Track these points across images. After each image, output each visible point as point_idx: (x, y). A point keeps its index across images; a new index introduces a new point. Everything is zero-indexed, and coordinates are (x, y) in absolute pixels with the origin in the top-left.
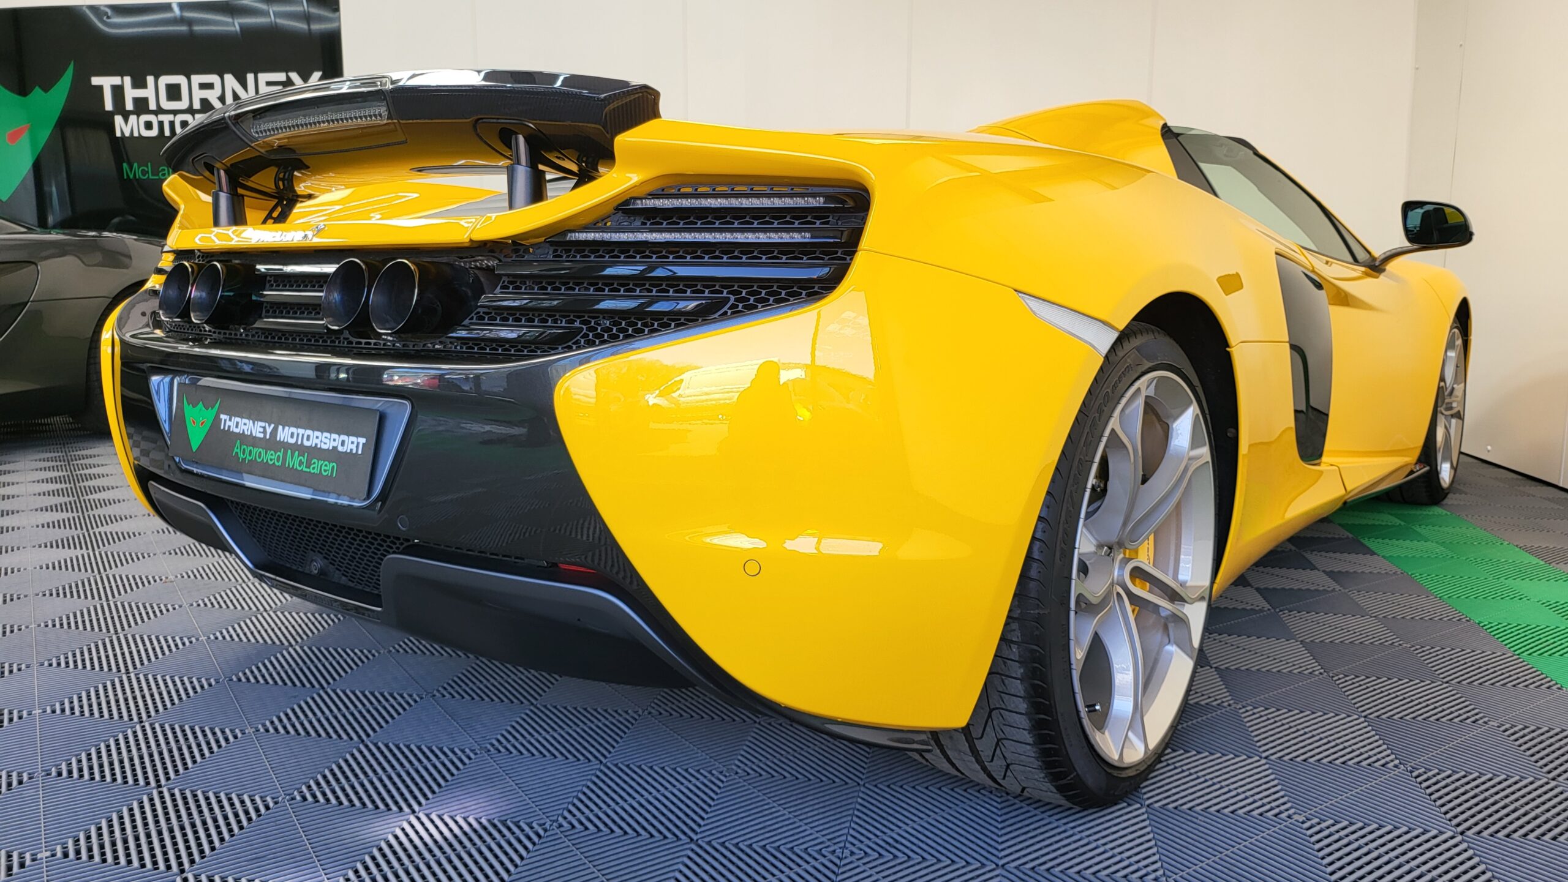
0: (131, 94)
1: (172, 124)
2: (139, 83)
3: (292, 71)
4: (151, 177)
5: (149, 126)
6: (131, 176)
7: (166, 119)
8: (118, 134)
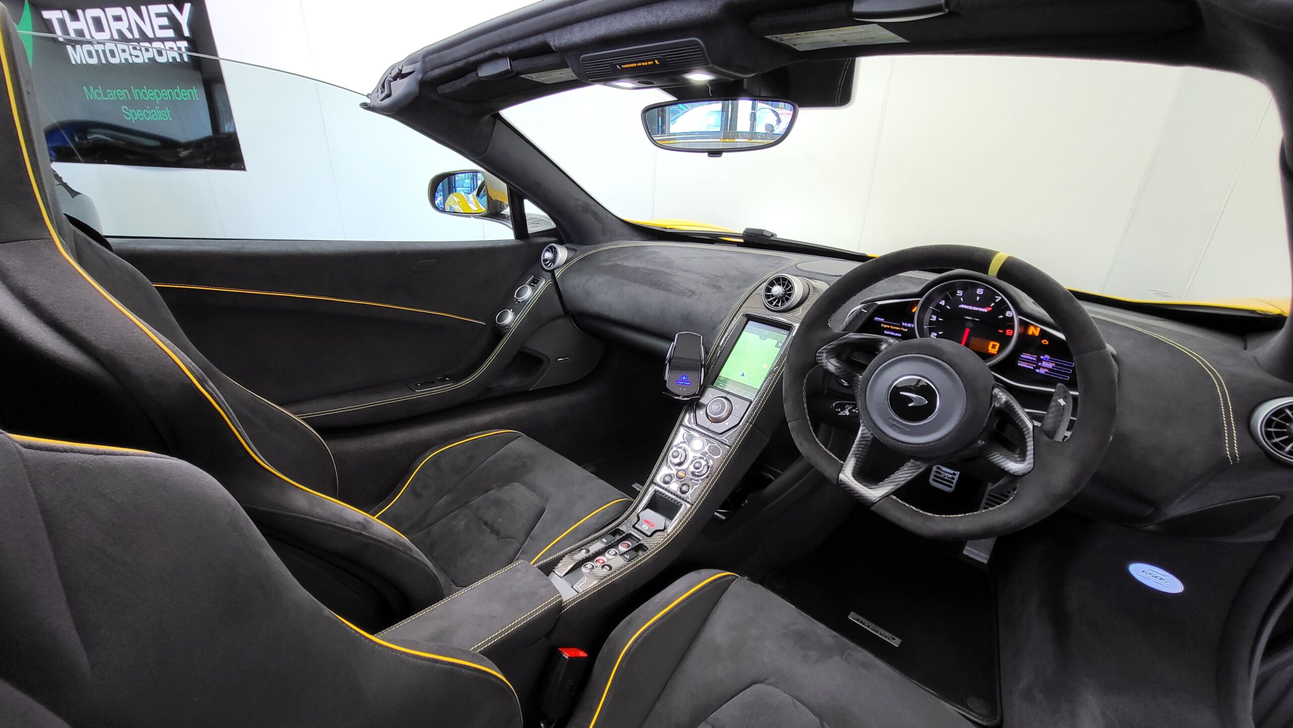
0: (72, 26)
1: (104, 51)
2: (75, 17)
3: (170, 3)
4: (104, 99)
5: (90, 54)
6: (92, 98)
7: (100, 48)
8: (74, 62)
